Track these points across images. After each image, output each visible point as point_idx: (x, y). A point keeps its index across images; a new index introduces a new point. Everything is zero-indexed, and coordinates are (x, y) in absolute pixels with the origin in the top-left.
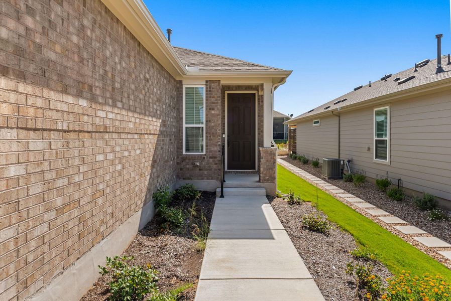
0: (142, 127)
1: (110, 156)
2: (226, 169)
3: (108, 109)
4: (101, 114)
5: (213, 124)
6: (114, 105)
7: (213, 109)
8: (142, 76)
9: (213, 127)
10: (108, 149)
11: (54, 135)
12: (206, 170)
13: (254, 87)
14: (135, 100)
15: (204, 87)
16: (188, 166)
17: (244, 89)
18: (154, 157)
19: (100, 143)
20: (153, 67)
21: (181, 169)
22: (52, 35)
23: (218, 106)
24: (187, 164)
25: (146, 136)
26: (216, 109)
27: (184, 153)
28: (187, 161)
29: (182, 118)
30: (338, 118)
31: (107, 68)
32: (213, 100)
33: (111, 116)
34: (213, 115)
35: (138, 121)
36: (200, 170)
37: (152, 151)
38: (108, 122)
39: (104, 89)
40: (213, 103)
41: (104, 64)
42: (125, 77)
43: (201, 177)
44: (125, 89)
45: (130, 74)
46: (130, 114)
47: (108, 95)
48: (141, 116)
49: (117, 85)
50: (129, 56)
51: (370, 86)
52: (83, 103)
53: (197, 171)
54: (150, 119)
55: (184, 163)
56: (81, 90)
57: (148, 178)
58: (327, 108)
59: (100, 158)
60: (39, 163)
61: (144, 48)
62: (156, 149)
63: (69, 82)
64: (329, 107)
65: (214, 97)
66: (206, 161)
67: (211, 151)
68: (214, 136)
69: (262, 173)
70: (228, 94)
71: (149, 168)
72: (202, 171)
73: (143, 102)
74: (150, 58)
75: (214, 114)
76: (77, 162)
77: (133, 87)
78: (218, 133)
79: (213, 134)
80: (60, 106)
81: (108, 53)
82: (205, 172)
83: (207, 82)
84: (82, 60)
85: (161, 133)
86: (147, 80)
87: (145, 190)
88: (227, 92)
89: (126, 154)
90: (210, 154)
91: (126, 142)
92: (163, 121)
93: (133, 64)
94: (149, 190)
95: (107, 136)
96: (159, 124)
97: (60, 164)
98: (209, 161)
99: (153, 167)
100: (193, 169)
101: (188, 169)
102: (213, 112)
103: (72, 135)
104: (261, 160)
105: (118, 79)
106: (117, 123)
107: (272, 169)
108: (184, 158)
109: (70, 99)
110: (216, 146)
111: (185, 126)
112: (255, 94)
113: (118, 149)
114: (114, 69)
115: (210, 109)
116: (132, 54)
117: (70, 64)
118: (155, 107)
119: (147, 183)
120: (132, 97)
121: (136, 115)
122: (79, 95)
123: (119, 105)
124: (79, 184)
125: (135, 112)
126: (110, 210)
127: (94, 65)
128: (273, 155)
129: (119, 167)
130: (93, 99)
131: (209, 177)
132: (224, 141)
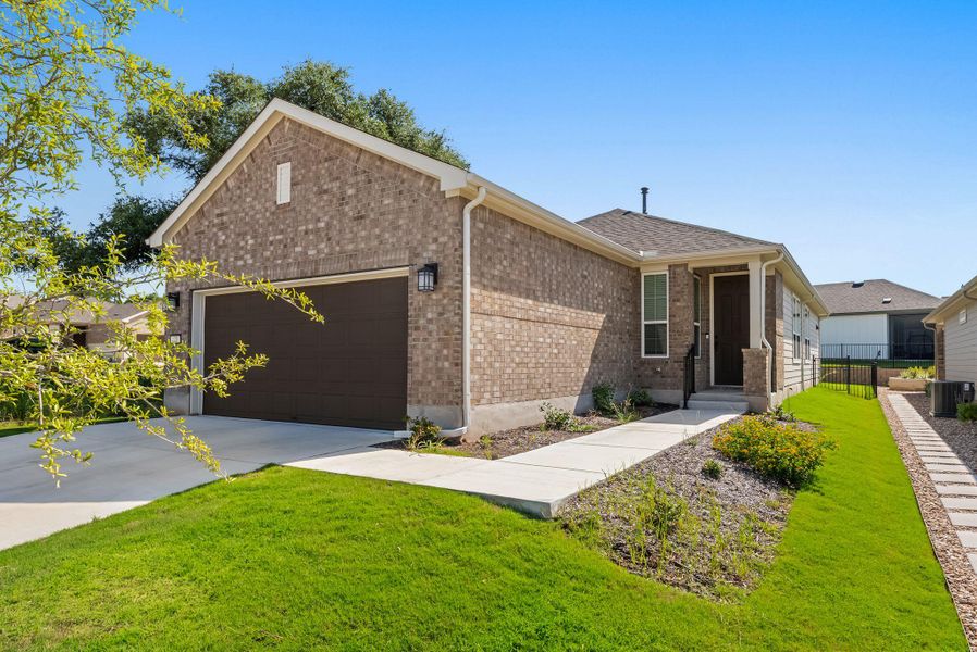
0: (579, 320)
1: (549, 341)
2: (712, 382)
3: (547, 305)
4: (542, 309)
5: (678, 320)
6: (551, 302)
7: (678, 300)
8: (578, 275)
9: (678, 323)
10: (546, 335)
11: (515, 321)
12: (670, 377)
14: (571, 297)
15: (667, 273)
16: (647, 372)
18: (594, 351)
19: (540, 329)
20: (592, 262)
21: (639, 376)
22: (514, 266)
23: (685, 297)
24: (646, 369)
25: (584, 330)
26: (682, 300)
27: (643, 356)
28: (646, 366)
29: (640, 314)
31: (546, 276)
32: (678, 289)
33: (548, 310)
34: (678, 308)
35: (573, 315)
36: (662, 377)
37: (592, 346)
38: (546, 315)
39: (543, 291)
40: (678, 293)
41: (543, 274)
42: (560, 279)
43: (664, 386)
44: (561, 288)
45: (565, 276)
46: (566, 309)
47: (546, 295)
48: (578, 311)
49: (554, 287)
50: (564, 261)
52: (530, 302)
53: (658, 379)
54: (589, 313)
55: (642, 369)
56: (528, 293)
57: (586, 370)
59: (541, 340)
60: (509, 335)
61: (581, 248)
62: (597, 345)
63: (522, 290)
65: (679, 285)
66: (670, 366)
67: (676, 354)
68: (680, 335)
69: (746, 383)
70: (715, 277)
71: (588, 362)
72: (664, 379)
73: (579, 298)
74: (588, 255)
75: (679, 306)
76: (526, 339)
77: (568, 286)
78: (684, 331)
79: (678, 331)
80: (518, 305)
81: (546, 265)
82: (669, 380)
83: (670, 267)
84: (529, 275)
85: (604, 329)
86: (585, 277)
87: (582, 379)
88: (712, 276)
89: (562, 341)
90: (675, 358)
91: (563, 332)
92: (607, 316)
93: (569, 267)
94: (587, 382)
95: (545, 325)
96: (601, 320)
97: (517, 338)
98: (673, 366)
99: (593, 361)
100: (653, 376)
101: (647, 376)
102: (678, 304)
103: (524, 322)
105: (554, 282)
106: (554, 316)
107: (760, 377)
108: (643, 363)
109: (522, 300)
110: (682, 346)
111: (643, 322)
113: (554, 336)
114: (551, 275)
115: (674, 301)
116: (568, 257)
117: (522, 279)
118: (596, 301)
119: (585, 375)
120: (568, 295)
121: (572, 310)
122: (527, 297)
123: (555, 301)
124: (527, 353)
125: (570, 306)
126: (548, 381)
127: (536, 276)
129: (555, 351)
130: (536, 299)
131: (674, 386)
132: (709, 344)
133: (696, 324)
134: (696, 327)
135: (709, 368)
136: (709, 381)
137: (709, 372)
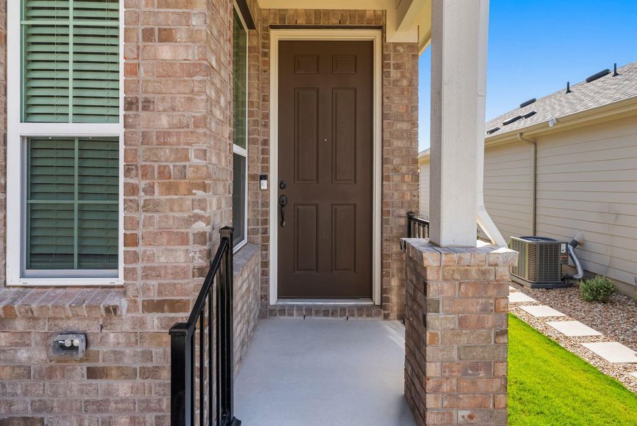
2: (273, 299)
5: (164, 122)
7: (166, 36)
9: (163, 136)
12: (126, 374)
13: (369, 14)
16: (23, 355)
17: (335, 22)
23: (195, 21)
24: (22, 341)
26: (181, 35)
27: (14, 275)
28: (20, 325)
30: (533, 146)
34: (167, 71)
36: (92, 373)
51: (569, 91)
53: (75, 381)
58: (492, 131)
64: (497, 129)
66: (127, 327)
68: (170, 188)
69: (436, 390)
70: (281, 43)
72: (101, 383)
75: (171, 64)
78: (189, 173)
79: (163, 173)
82: (123, 388)
88: (275, 35)
90: (146, 289)
98: (142, 323)
100: (50, 373)
101: (26, 371)
102: (165, 52)
104: (430, 317)
107: (488, 366)
110: (184, 240)
111: (17, 130)
112: (371, 43)
115: (148, 35)
128: (492, 292)
131: (145, 414)
132: (266, 204)
133: (237, 149)
134: (238, 160)
135: (265, 264)
136: (265, 297)
137: (265, 274)
